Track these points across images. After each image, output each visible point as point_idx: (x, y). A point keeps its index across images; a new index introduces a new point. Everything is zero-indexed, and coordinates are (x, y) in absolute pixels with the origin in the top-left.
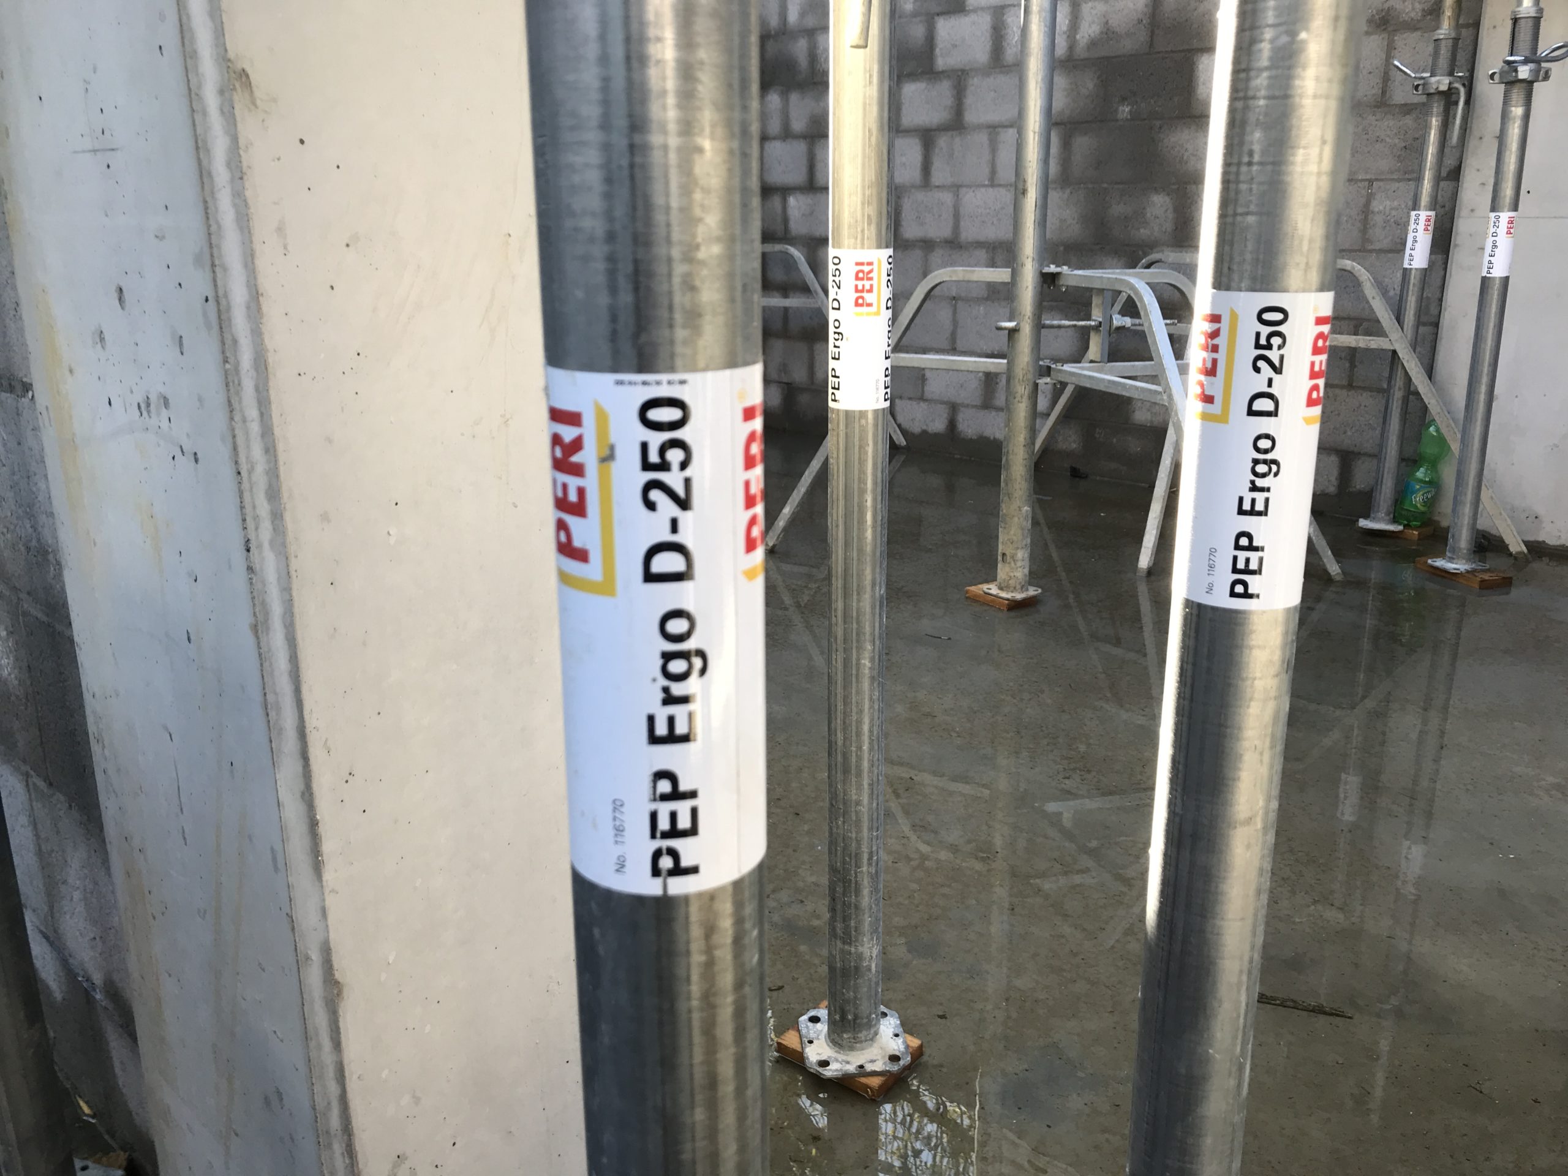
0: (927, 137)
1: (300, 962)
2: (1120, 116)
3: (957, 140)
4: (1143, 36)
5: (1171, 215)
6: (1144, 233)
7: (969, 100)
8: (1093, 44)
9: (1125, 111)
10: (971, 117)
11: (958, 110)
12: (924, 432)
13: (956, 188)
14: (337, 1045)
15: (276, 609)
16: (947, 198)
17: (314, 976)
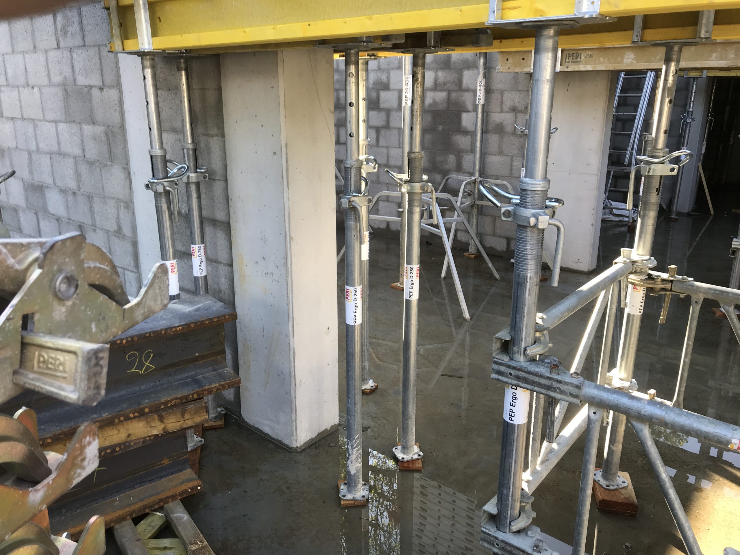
0: (378, 130)
1: (290, 350)
2: (439, 129)
3: (388, 132)
4: (445, 105)
5: (455, 162)
6: (447, 167)
7: (391, 119)
8: (430, 105)
9: (440, 128)
10: (392, 124)
11: (388, 121)
12: (379, 228)
13: (387, 148)
14: (294, 362)
15: (291, 301)
16: (385, 150)
17: (292, 352)
